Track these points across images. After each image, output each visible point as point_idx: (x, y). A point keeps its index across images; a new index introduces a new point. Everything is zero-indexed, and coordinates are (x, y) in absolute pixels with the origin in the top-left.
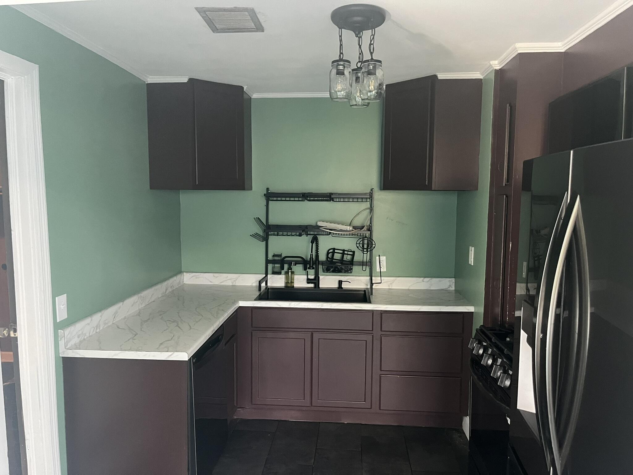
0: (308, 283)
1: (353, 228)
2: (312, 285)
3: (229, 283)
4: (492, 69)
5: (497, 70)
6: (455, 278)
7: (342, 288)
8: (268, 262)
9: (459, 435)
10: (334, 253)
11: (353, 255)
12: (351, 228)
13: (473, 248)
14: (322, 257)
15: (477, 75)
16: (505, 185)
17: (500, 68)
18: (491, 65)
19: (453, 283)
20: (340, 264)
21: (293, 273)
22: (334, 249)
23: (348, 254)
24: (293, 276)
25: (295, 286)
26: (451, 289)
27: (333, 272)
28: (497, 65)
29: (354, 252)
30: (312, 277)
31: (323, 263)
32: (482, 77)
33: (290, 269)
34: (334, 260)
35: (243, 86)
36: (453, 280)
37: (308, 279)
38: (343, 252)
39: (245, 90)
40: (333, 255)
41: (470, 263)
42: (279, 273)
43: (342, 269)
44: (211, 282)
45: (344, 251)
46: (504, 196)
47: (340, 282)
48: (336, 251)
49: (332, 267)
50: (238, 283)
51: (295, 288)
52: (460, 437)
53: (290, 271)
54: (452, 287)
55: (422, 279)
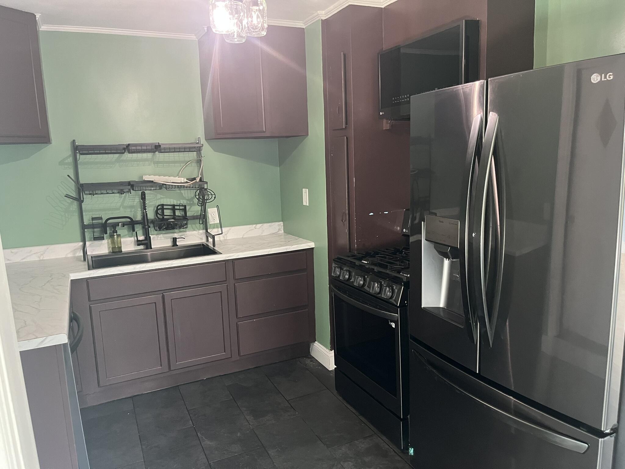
0: (139, 245)
1: (187, 180)
2: (142, 247)
3: (34, 258)
4: (319, 18)
5: (323, 20)
6: (282, 221)
7: (177, 245)
8: (84, 227)
9: (310, 360)
10: (163, 209)
11: (185, 210)
12: (185, 180)
13: (307, 190)
14: (151, 215)
15: (300, 24)
16: (345, 127)
17: (325, 18)
18: (318, 15)
19: (282, 226)
20: (173, 220)
21: (119, 236)
22: (163, 205)
23: (179, 209)
24: (119, 240)
25: (123, 250)
26: (280, 232)
27: (167, 229)
28: (324, 14)
29: (185, 206)
30: (141, 238)
31: (153, 222)
32: (304, 27)
33: (115, 232)
34: (165, 217)
35: (35, 14)
36: (282, 223)
37: (138, 241)
38: (173, 208)
39: (37, 19)
40: (163, 212)
41: (304, 204)
42: (103, 238)
43: (176, 225)
44: (8, 260)
45: (174, 206)
46: (344, 138)
47: (175, 240)
48: (165, 207)
49: (164, 225)
50: (46, 257)
51: (123, 252)
52: (311, 361)
53: (115, 234)
54: (281, 231)
55: (254, 225)
